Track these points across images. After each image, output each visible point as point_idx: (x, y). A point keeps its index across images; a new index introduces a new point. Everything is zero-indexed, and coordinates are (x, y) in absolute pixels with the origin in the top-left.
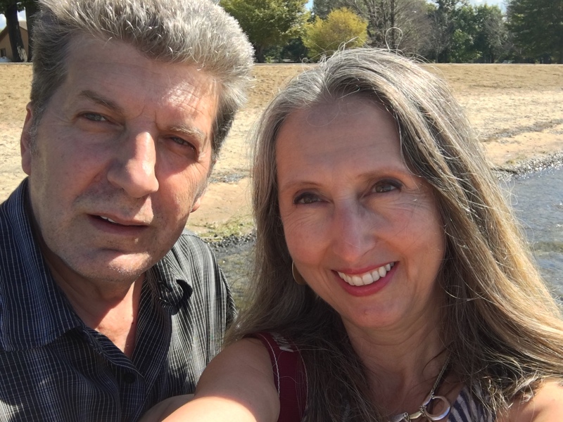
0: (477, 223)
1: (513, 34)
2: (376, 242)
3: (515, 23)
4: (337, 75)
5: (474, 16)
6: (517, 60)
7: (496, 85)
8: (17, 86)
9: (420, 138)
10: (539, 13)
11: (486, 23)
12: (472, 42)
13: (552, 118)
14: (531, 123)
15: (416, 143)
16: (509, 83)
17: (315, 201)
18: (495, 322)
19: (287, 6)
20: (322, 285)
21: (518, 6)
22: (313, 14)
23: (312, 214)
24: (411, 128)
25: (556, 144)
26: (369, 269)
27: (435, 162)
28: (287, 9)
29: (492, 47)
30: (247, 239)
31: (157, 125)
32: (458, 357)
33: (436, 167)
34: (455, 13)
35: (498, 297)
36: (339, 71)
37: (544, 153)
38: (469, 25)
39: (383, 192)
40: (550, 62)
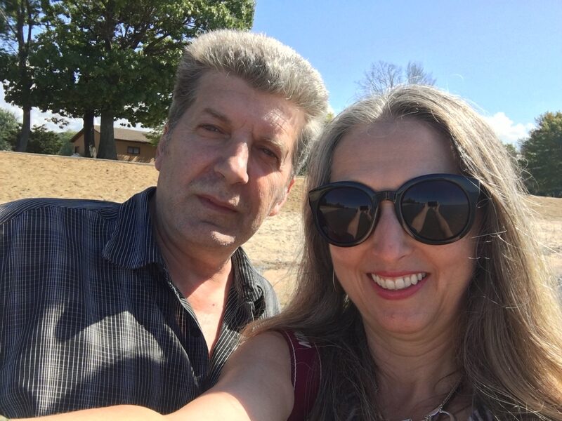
1: (526, 169)
3: (528, 160)
8: (85, 177)
21: (531, 145)
26: (403, 274)
31: (253, 135)
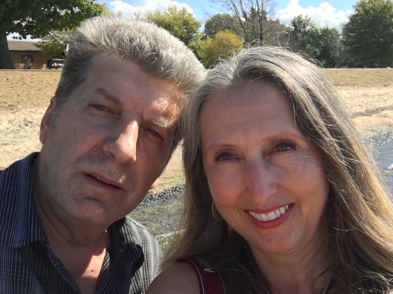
0: (351, 173)
1: (347, 47)
2: (278, 188)
3: (348, 40)
4: (245, 66)
5: (319, 36)
6: (351, 66)
7: (337, 83)
9: (308, 111)
10: (365, 32)
11: (328, 40)
12: (318, 53)
13: (378, 106)
14: (363, 110)
15: (305, 115)
16: (346, 82)
17: (231, 159)
18: (366, 246)
19: (186, 29)
20: (236, 221)
21: (350, 28)
22: (205, 34)
23: (229, 169)
24: (301, 103)
25: (382, 124)
26: (273, 209)
27: (320, 129)
28: (186, 31)
29: (333, 57)
30: (159, 196)
31: (142, 117)
32: (338, 274)
33: (320, 132)
34: (306, 33)
35: (369, 228)
36: (246, 63)
37: (373, 131)
38: (316, 41)
39: (282, 151)
40: (375, 67)
